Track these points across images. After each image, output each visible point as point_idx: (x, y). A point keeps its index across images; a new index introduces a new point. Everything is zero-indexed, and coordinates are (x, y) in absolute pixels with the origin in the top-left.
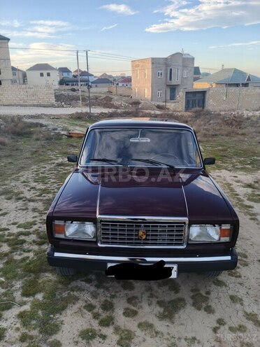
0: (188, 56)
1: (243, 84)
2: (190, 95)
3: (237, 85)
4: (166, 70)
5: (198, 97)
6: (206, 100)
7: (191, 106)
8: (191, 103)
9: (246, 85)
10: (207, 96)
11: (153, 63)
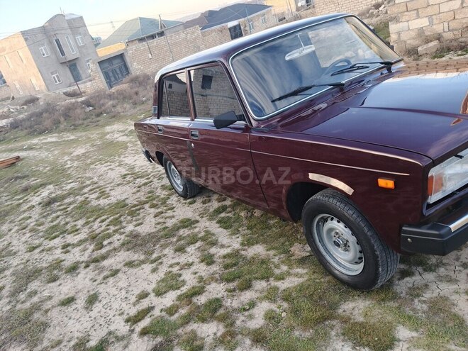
0: (74, 17)
1: (158, 34)
2: (106, 65)
3: (153, 37)
4: (51, 43)
5: (117, 63)
6: (129, 64)
7: (113, 79)
8: (111, 74)
9: (161, 34)
10: (128, 59)
11: (26, 39)
